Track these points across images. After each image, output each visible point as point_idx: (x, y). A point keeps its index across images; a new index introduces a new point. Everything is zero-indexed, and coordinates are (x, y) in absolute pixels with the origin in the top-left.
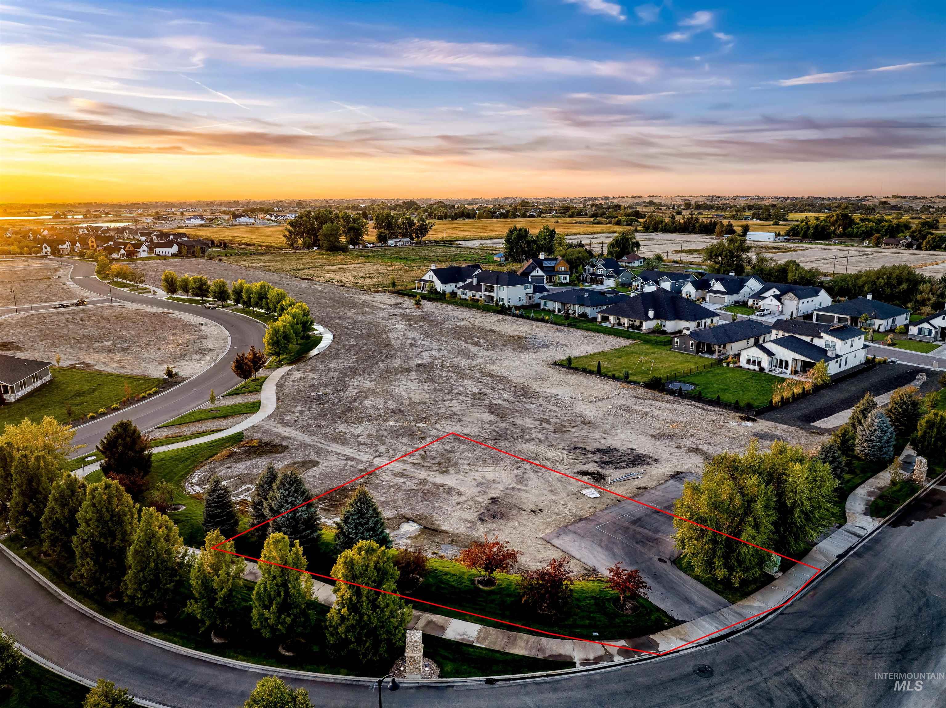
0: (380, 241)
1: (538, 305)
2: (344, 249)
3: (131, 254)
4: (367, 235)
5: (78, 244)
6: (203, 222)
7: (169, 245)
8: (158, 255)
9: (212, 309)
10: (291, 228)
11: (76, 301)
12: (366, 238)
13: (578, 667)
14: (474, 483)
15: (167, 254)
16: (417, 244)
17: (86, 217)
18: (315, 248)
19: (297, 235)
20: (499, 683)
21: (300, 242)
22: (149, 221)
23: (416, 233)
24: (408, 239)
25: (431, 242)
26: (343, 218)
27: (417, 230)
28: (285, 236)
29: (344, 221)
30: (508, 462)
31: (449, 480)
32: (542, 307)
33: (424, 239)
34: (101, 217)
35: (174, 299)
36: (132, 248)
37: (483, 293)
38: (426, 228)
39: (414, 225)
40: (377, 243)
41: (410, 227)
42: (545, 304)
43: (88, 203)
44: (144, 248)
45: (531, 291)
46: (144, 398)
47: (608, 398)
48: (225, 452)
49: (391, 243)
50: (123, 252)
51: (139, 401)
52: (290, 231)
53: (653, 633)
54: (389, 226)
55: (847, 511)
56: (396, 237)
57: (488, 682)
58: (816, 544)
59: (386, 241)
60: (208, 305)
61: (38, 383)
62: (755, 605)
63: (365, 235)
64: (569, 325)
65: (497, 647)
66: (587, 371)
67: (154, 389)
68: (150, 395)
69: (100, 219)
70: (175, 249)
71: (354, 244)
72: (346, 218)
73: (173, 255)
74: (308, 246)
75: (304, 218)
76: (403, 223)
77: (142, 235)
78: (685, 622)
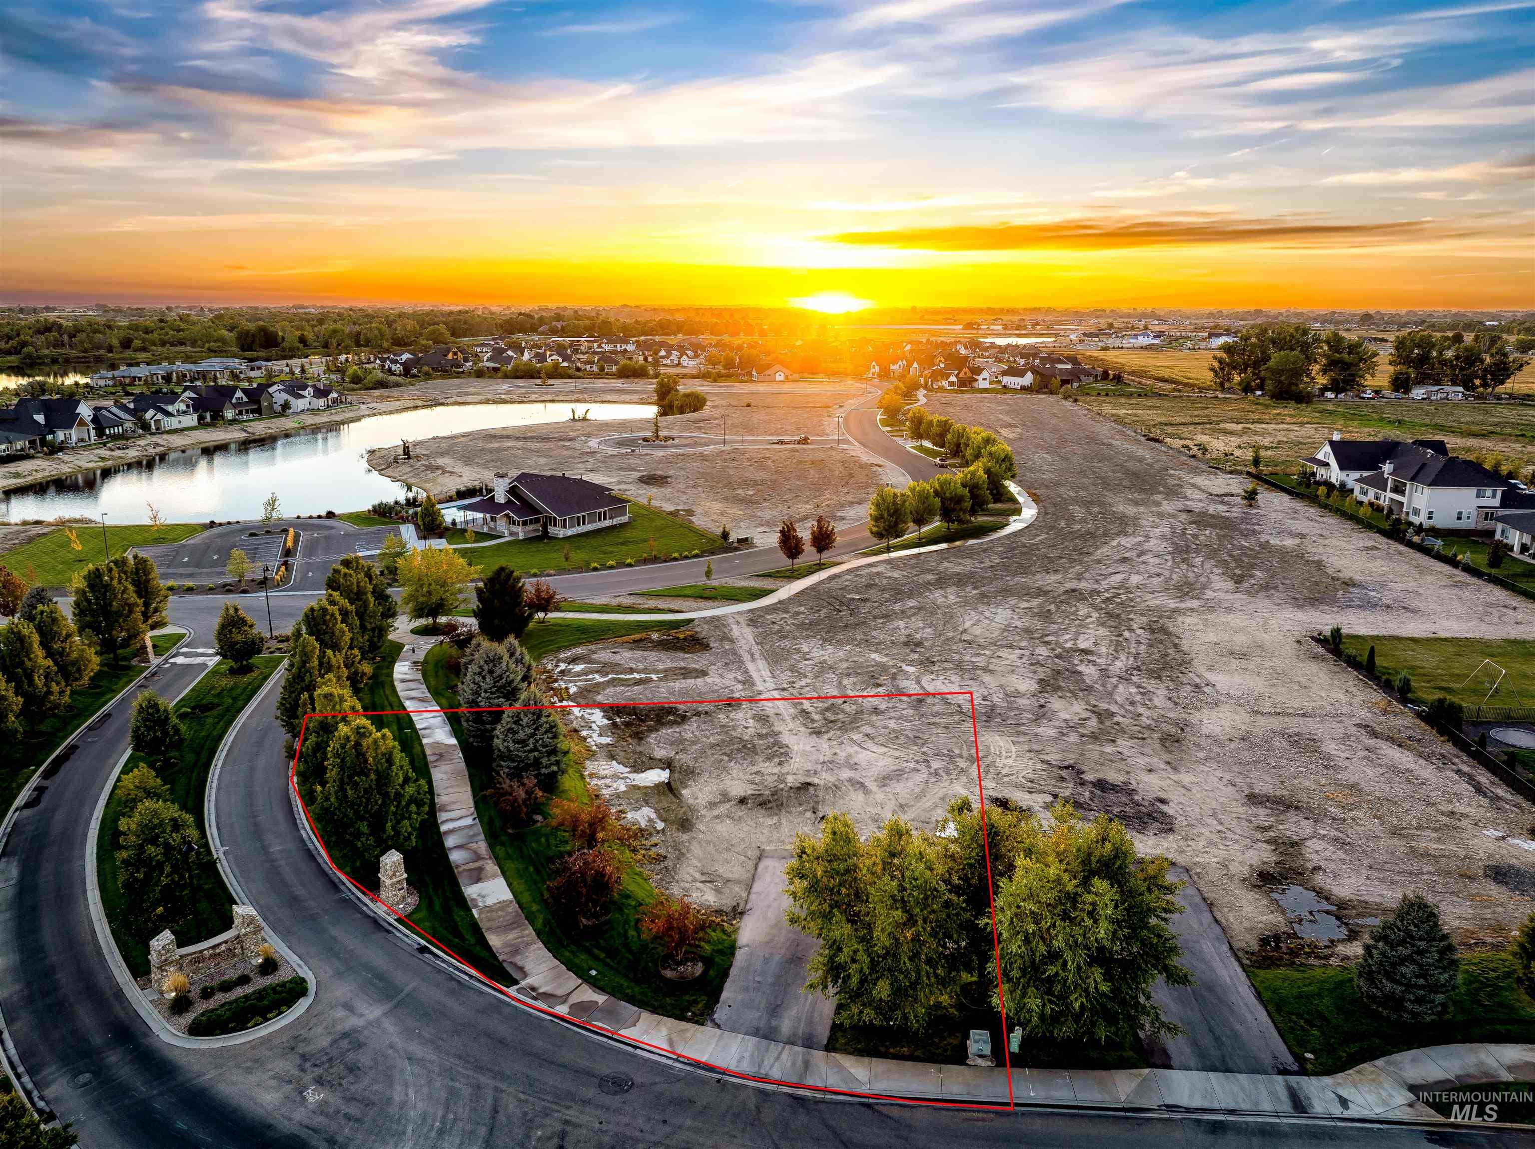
0: (1396, 390)
1: (1492, 533)
2: (1302, 399)
3: (966, 384)
4: (1373, 376)
5: (915, 365)
7: (1021, 373)
8: (1005, 387)
9: (942, 467)
10: (1225, 355)
11: (798, 438)
12: (1369, 381)
14: (827, 758)
15: (1016, 386)
16: (1476, 398)
17: (1006, 327)
18: (1259, 393)
19: (1234, 368)
20: (430, 956)
21: (1237, 379)
22: (1073, 336)
23: (1483, 378)
24: (1461, 389)
25: (1511, 396)
26: (1328, 342)
27: (1485, 370)
28: (1213, 369)
29: (1330, 347)
30: (925, 750)
32: (1498, 536)
33: (1500, 389)
34: (1025, 328)
35: (921, 448)
36: (969, 374)
37: (1390, 495)
38: (1508, 369)
39: (1482, 361)
40: (1386, 392)
41: (1472, 364)
42: (1503, 532)
43: (1035, 308)
44: (985, 374)
45: (1496, 502)
46: (675, 559)
47: (1303, 715)
48: (639, 636)
49: (1418, 393)
50: (953, 378)
51: (665, 561)
52: (1220, 361)
54: (1424, 359)
56: (1438, 382)
57: (423, 950)
59: (1407, 391)
60: (938, 460)
61: (607, 523)
63: (1368, 377)
65: (485, 925)
67: (696, 551)
68: (686, 557)
69: (1023, 332)
70: (1028, 379)
71: (1339, 389)
72: (1335, 343)
73: (1024, 389)
74: (1247, 388)
75: (1253, 340)
76: (1457, 357)
77: (1023, 356)
78: (719, 1027)
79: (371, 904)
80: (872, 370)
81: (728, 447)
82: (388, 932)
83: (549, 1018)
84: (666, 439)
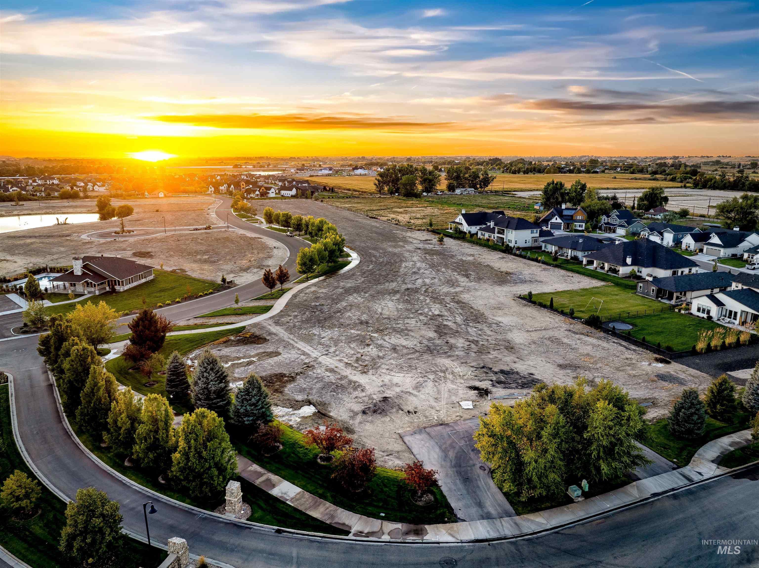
0: (450, 191)
1: (541, 247)
2: (417, 196)
3: (264, 195)
4: (440, 185)
5: (232, 186)
6: (331, 172)
7: (290, 189)
8: (282, 196)
9: (291, 236)
10: (380, 178)
11: (205, 227)
12: (438, 187)
13: (351, 536)
14: (381, 384)
15: (288, 195)
16: (479, 193)
17: (254, 167)
18: (397, 194)
19: (384, 183)
20: (285, 534)
21: (386, 189)
22: (292, 171)
23: (480, 184)
24: (473, 189)
25: (491, 192)
26: (421, 171)
27: (481, 181)
28: (375, 184)
29: (422, 173)
30: (419, 371)
31: (362, 379)
32: (543, 249)
33: (486, 189)
34: (264, 167)
35: (271, 228)
36: (265, 190)
37: (496, 235)
38: (488, 180)
39: (479, 177)
40: (446, 192)
41: (475, 179)
42: (545, 247)
43: (261, 157)
44: (273, 190)
45: (538, 235)
46: (201, 296)
47: (545, 329)
48: (224, 339)
49: (458, 191)
50: (257, 193)
51: (197, 298)
52: (379, 181)
53: (429, 524)
54: (458, 178)
55: (696, 455)
56: (463, 187)
57: (278, 531)
58: (640, 479)
59: (454, 191)
60: (288, 233)
61: (143, 281)
62: (537, 520)
63: (438, 185)
64: (556, 266)
65: (301, 508)
66: (542, 305)
67: (211, 291)
68: (206, 295)
69: (263, 169)
70: (294, 192)
71: (428, 191)
72: (424, 171)
73: (293, 196)
74: (391, 193)
75: (391, 170)
76: (470, 176)
77: (280, 181)
78: (464, 521)
79: (223, 516)
80: (210, 190)
81: (168, 234)
82: (250, 528)
83: (384, 544)
84: (129, 232)
